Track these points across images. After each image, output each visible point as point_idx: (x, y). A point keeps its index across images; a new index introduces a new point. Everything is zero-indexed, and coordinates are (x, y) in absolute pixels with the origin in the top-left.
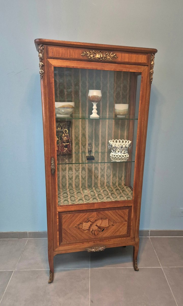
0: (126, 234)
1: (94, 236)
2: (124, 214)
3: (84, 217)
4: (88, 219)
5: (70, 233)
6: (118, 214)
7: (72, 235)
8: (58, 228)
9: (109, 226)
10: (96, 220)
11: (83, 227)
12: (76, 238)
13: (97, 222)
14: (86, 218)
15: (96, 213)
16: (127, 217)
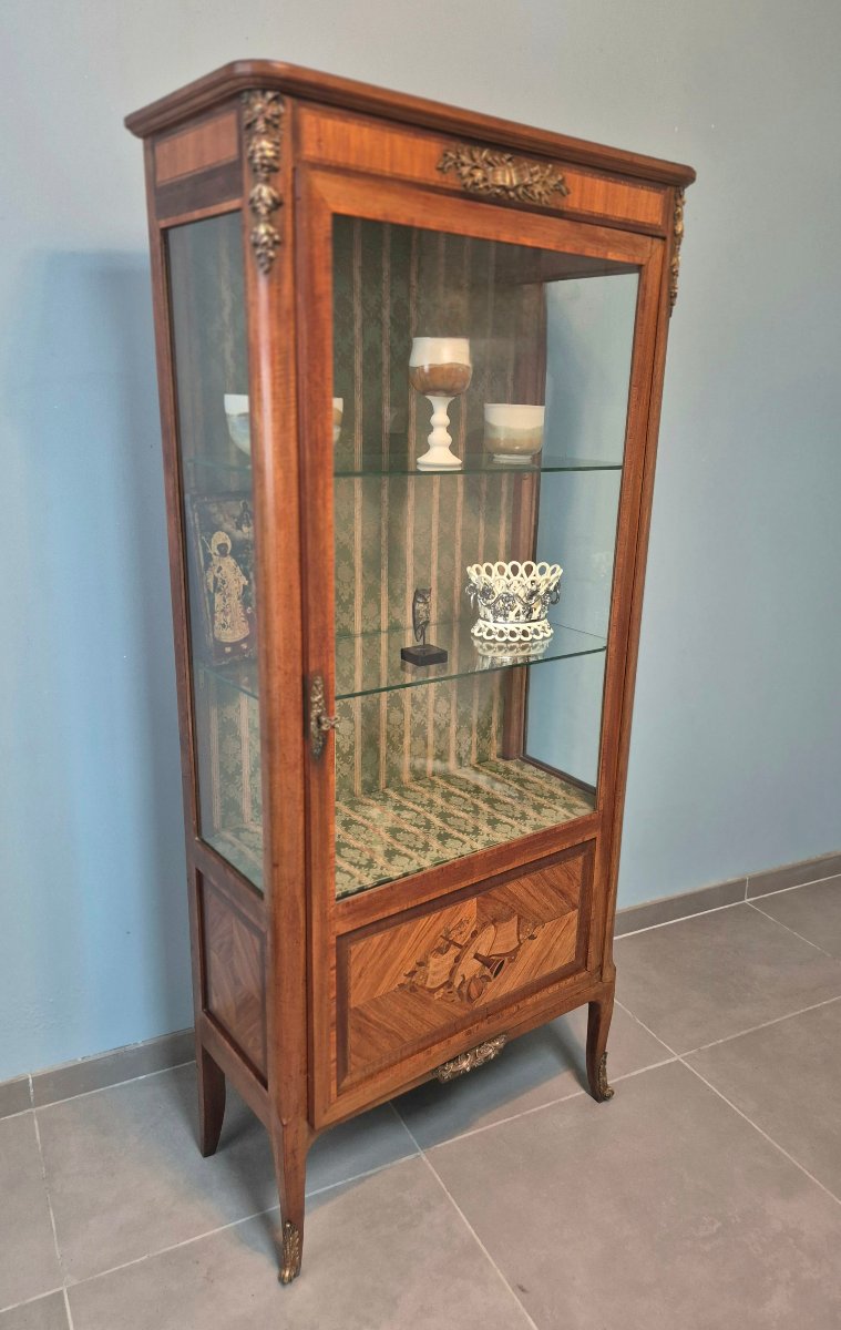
0: (573, 962)
1: (468, 1006)
2: (569, 878)
3: (433, 933)
4: (446, 939)
5: (377, 1024)
6: (552, 886)
7: (387, 1031)
8: (334, 1012)
9: (520, 944)
10: (475, 934)
11: (431, 977)
12: (401, 1039)
13: (478, 940)
14: (441, 934)
15: (475, 900)
16: (578, 889)
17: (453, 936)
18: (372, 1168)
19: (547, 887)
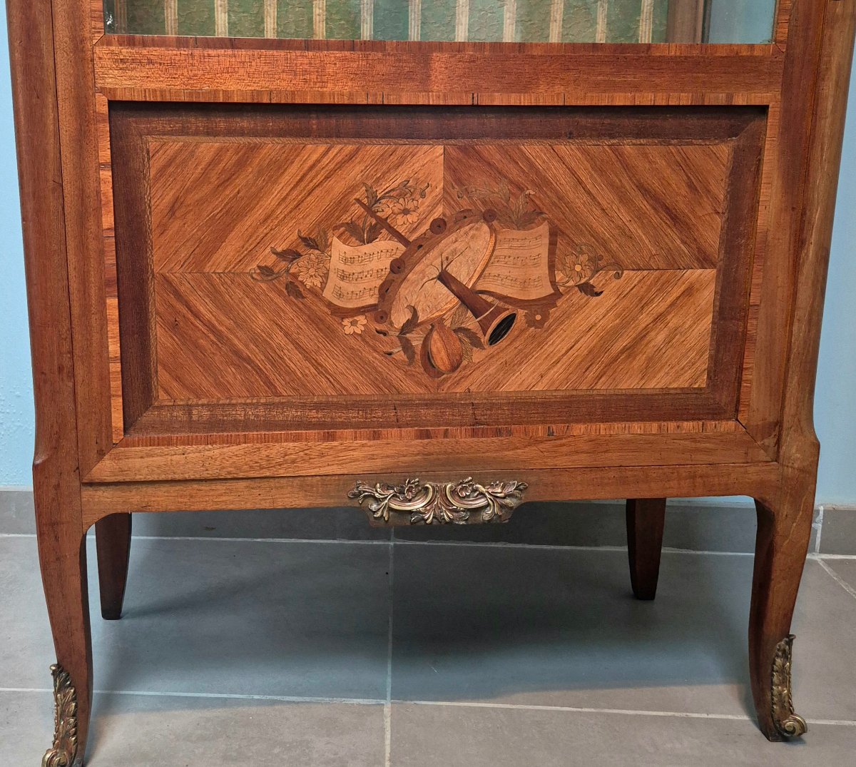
0: (701, 389)
1: (425, 379)
2: (691, 186)
3: (338, 186)
4: (369, 210)
5: (212, 328)
7: (237, 353)
8: (110, 260)
9: (557, 295)
10: (439, 227)
11: (334, 279)
12: (269, 384)
13: (448, 244)
14: (357, 195)
15: (440, 149)
16: (719, 221)
17: (386, 209)
19: (628, 185)
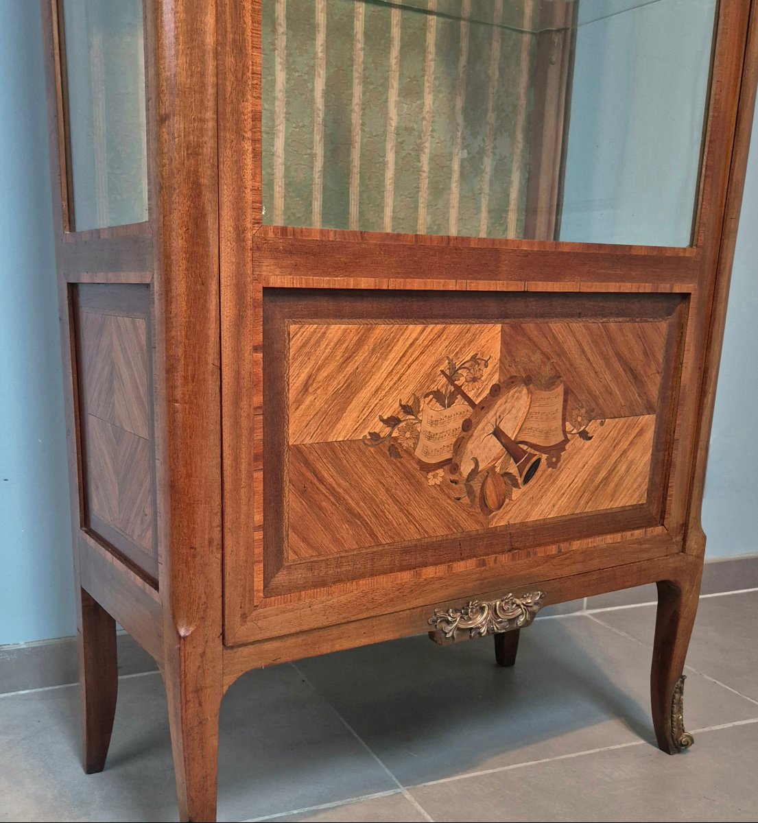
0: (642, 504)
1: (481, 517)
2: (646, 354)
3: (429, 360)
4: (451, 380)
5: (332, 491)
6: (618, 355)
7: (350, 510)
8: (259, 435)
9: (566, 441)
10: (496, 391)
11: (423, 440)
12: (373, 535)
13: (502, 404)
14: (442, 368)
15: (499, 327)
16: (658, 378)
17: (461, 378)
18: (330, 801)
19: (611, 353)
